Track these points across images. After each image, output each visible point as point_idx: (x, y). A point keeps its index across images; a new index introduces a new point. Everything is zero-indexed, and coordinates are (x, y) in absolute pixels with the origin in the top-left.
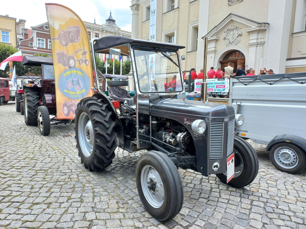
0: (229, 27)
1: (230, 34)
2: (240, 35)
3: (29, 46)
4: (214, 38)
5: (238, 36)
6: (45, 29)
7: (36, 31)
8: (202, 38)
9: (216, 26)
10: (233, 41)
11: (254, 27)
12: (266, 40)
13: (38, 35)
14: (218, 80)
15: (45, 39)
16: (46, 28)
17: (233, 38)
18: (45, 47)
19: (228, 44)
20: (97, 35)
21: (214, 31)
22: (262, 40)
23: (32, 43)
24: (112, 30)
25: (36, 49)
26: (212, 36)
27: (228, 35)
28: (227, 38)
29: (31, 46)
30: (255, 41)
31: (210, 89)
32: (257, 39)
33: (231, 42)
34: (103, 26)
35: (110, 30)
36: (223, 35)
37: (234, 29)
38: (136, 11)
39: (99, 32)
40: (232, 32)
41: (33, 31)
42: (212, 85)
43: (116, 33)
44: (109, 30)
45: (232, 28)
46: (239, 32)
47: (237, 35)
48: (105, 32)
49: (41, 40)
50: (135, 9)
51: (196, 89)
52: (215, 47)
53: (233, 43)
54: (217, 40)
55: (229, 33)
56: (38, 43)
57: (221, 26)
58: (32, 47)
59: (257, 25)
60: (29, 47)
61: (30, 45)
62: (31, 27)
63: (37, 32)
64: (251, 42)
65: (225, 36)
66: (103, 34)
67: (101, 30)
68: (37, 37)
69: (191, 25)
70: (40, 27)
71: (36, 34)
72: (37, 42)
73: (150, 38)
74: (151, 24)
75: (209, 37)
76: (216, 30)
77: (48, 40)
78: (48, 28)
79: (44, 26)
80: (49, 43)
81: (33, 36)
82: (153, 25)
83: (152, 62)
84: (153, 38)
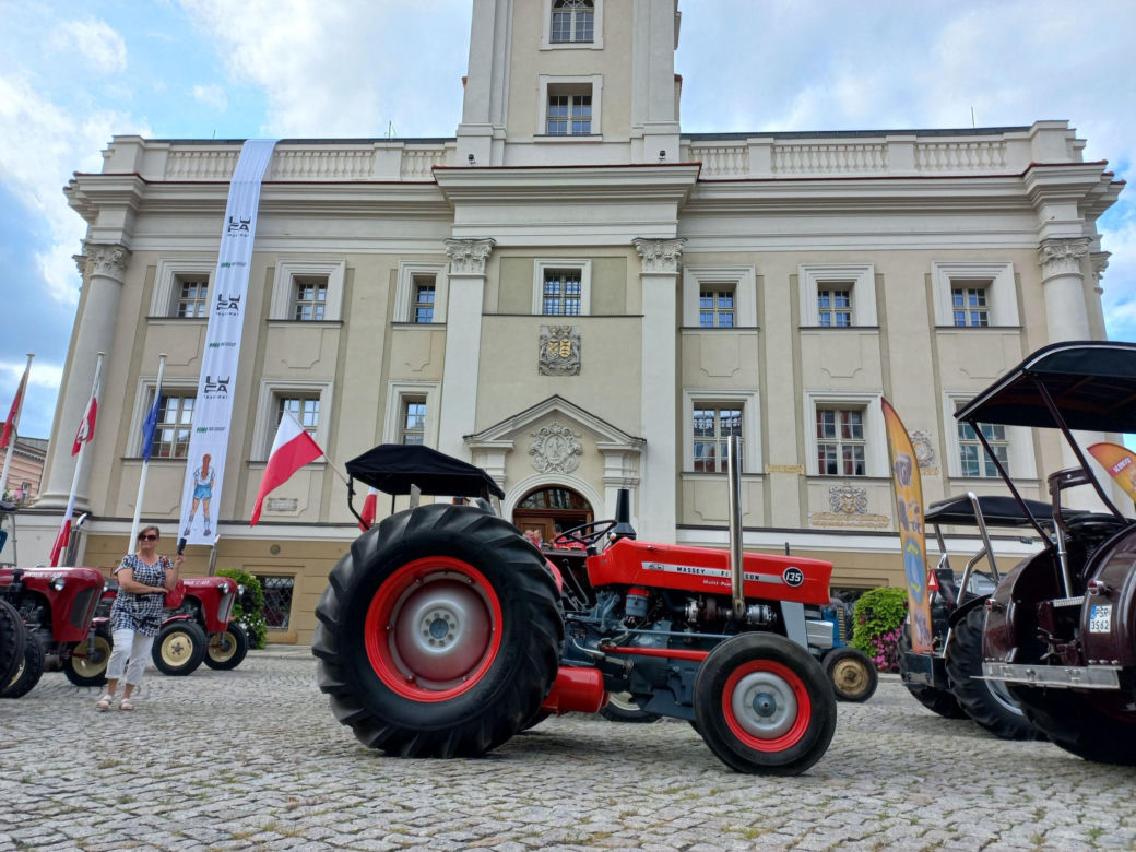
0: (547, 427)
1: (549, 444)
2: (577, 452)
4: (508, 444)
5: (571, 455)
8: (465, 437)
9: (515, 416)
10: (558, 462)
11: (619, 442)
12: (641, 476)
17: (557, 455)
19: (544, 469)
21: (508, 428)
22: (632, 475)
26: (497, 439)
27: (543, 446)
28: (541, 452)
30: (619, 474)
32: (623, 471)
33: (552, 465)
36: (528, 442)
37: (560, 433)
38: (115, 268)
40: (553, 441)
45: (556, 430)
46: (576, 446)
47: (570, 452)
50: (116, 263)
52: (505, 470)
53: (558, 469)
54: (509, 452)
55: (544, 442)
57: (527, 418)
59: (628, 440)
64: (609, 474)
65: (535, 445)
69: (395, 385)
73: (202, 385)
74: (210, 338)
75: (491, 440)
76: (514, 425)
82: (223, 344)
83: (205, 473)
84: (219, 389)
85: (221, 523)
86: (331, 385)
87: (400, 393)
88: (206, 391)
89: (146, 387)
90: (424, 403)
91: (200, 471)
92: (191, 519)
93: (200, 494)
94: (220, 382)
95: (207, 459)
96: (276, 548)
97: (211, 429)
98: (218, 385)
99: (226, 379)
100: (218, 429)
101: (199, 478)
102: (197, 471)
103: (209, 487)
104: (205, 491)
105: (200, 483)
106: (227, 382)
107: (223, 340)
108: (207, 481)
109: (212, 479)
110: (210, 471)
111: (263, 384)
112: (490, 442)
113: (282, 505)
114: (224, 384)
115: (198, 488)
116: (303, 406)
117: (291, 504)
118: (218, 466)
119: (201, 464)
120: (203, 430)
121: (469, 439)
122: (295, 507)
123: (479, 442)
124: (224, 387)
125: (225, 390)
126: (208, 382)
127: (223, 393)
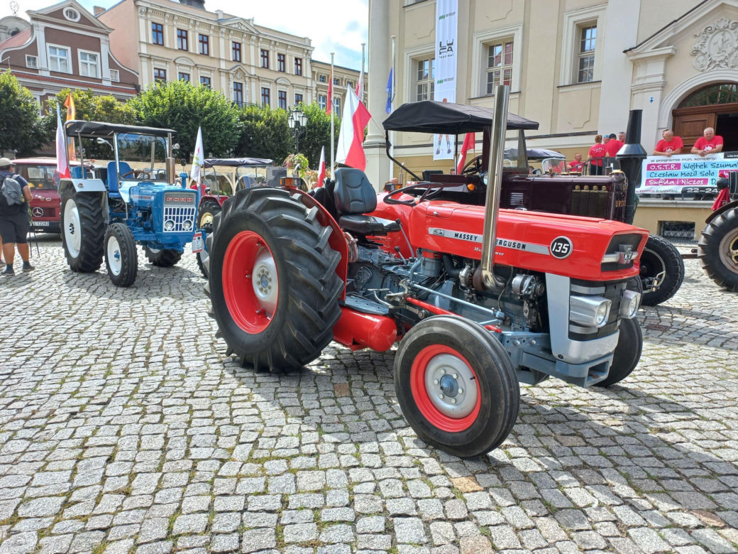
0: (713, 23)
1: (713, 41)
3: (27, 66)
4: (668, 50)
6: (68, 18)
7: (42, 25)
8: (625, 52)
9: (676, 21)
10: (722, 58)
13: (51, 35)
14: (726, 157)
15: (69, 49)
16: (71, 17)
17: (721, 51)
18: (71, 72)
19: (706, 67)
20: (205, 39)
21: (668, 34)
23: (35, 59)
24: (242, 27)
25: (47, 74)
26: (656, 48)
27: (707, 44)
28: (703, 51)
29: (32, 67)
31: (697, 180)
33: (715, 62)
34: (217, 15)
35: (237, 26)
36: (690, 44)
37: (728, 27)
39: (207, 31)
40: (719, 37)
41: (34, 23)
42: (706, 170)
43: (251, 36)
44: (233, 26)
45: (722, 25)
47: (736, 45)
48: (224, 30)
49: (58, 50)
51: (647, 181)
52: (664, 75)
53: (722, 65)
54: (669, 57)
55: (708, 40)
56: (51, 58)
57: (690, 20)
58: (36, 71)
60: (25, 68)
61: (29, 64)
62: (28, 12)
63: (46, 28)
65: (697, 45)
66: (219, 38)
67: (215, 26)
68: (47, 40)
69: (569, 17)
70: (52, 13)
71: (43, 33)
72: (49, 55)
73: (437, 49)
74: (439, 13)
75: (649, 50)
76: (674, 30)
77: (79, 51)
78: (76, 17)
79: (63, 9)
80: (80, 61)
81: (36, 39)
82: (447, 15)
84: (448, 50)
86: (521, 28)
87: (575, 22)
88: (440, 53)
89: (408, 58)
90: (595, 27)
92: (440, 143)
94: (448, 44)
97: (446, 80)
98: (447, 47)
99: (451, 42)
100: (450, 79)
106: (452, 44)
107: (448, 13)
111: (475, 38)
112: (648, 51)
114: (450, 45)
120: (440, 82)
121: (629, 53)
123: (638, 54)
124: (451, 47)
125: (452, 50)
126: (441, 46)
127: (450, 53)
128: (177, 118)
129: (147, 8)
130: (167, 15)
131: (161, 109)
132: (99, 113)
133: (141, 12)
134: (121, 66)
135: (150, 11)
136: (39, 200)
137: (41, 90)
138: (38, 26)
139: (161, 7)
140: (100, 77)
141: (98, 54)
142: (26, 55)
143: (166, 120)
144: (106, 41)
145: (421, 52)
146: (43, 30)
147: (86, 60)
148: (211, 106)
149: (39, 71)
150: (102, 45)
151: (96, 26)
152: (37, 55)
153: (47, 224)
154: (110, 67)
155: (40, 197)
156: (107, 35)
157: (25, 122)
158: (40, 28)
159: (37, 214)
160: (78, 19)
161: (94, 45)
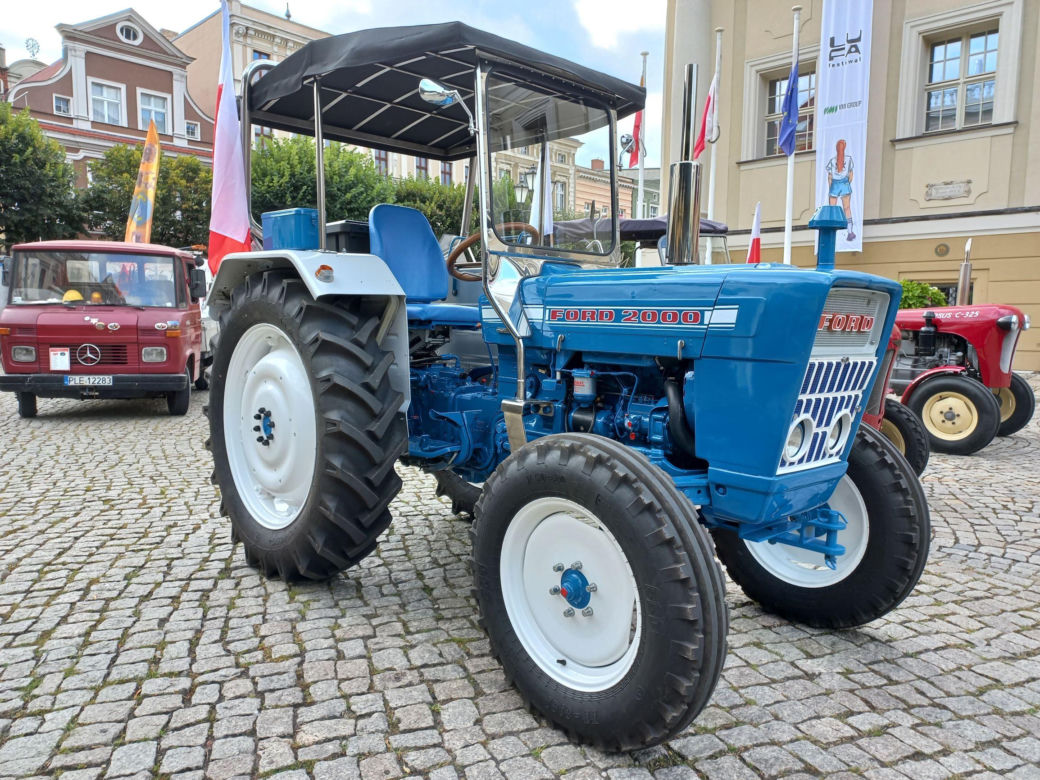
3: (55, 112)
6: (123, 38)
7: (83, 48)
13: (94, 64)
15: (123, 87)
16: (128, 37)
18: (124, 123)
23: (68, 101)
25: (87, 126)
29: (62, 114)
41: (69, 44)
49: (105, 89)
58: (70, 120)
60: (52, 115)
61: (58, 108)
62: (60, 27)
63: (88, 54)
68: (89, 72)
70: (99, 29)
71: (83, 61)
72: (91, 96)
73: (825, 49)
77: (139, 91)
78: (135, 37)
79: (116, 24)
80: (140, 106)
81: (71, 70)
83: (840, 164)
84: (850, 52)
85: (866, 223)
88: (831, 58)
89: (754, 72)
91: (834, 162)
93: (836, 191)
94: (849, 42)
95: (841, 146)
96: (942, 250)
97: (843, 107)
98: (847, 46)
99: (856, 37)
100: (852, 105)
101: (834, 170)
102: (830, 162)
103: (847, 180)
104: (843, 187)
105: (835, 177)
106: (859, 39)
108: (844, 173)
109: (850, 170)
110: (847, 160)
111: (906, 29)
113: (948, 191)
114: (854, 42)
115: (833, 183)
116: (967, 47)
117: (963, 188)
118: (857, 154)
119: (834, 154)
120: (832, 109)
122: (969, 192)
124: (855, 46)
125: (857, 51)
126: (832, 44)
127: (855, 56)
128: (301, 194)
129: (247, 28)
130: (277, 40)
131: (276, 179)
132: (175, 183)
133: (237, 33)
134: (204, 116)
135: (251, 32)
136: (91, 328)
137: (76, 150)
138: (75, 50)
139: (269, 27)
140: (170, 133)
141: (169, 97)
142: (54, 95)
143: (283, 196)
144: (182, 76)
145: (776, 64)
146: (83, 55)
147: (149, 105)
148: (356, 176)
149: (74, 121)
150: (175, 83)
151: (165, 53)
152: (72, 96)
153: (107, 380)
154: (186, 118)
155: (94, 321)
156: (183, 66)
157: (51, 195)
158: (78, 53)
159: (87, 360)
160: (137, 42)
161: (164, 82)
